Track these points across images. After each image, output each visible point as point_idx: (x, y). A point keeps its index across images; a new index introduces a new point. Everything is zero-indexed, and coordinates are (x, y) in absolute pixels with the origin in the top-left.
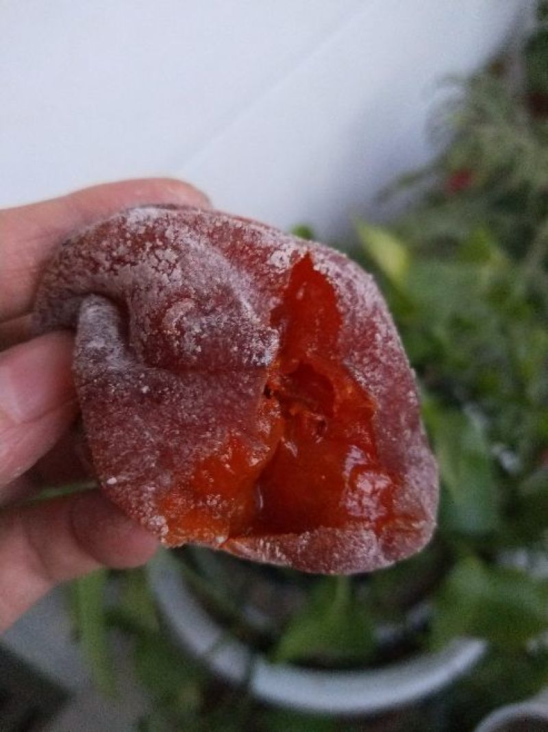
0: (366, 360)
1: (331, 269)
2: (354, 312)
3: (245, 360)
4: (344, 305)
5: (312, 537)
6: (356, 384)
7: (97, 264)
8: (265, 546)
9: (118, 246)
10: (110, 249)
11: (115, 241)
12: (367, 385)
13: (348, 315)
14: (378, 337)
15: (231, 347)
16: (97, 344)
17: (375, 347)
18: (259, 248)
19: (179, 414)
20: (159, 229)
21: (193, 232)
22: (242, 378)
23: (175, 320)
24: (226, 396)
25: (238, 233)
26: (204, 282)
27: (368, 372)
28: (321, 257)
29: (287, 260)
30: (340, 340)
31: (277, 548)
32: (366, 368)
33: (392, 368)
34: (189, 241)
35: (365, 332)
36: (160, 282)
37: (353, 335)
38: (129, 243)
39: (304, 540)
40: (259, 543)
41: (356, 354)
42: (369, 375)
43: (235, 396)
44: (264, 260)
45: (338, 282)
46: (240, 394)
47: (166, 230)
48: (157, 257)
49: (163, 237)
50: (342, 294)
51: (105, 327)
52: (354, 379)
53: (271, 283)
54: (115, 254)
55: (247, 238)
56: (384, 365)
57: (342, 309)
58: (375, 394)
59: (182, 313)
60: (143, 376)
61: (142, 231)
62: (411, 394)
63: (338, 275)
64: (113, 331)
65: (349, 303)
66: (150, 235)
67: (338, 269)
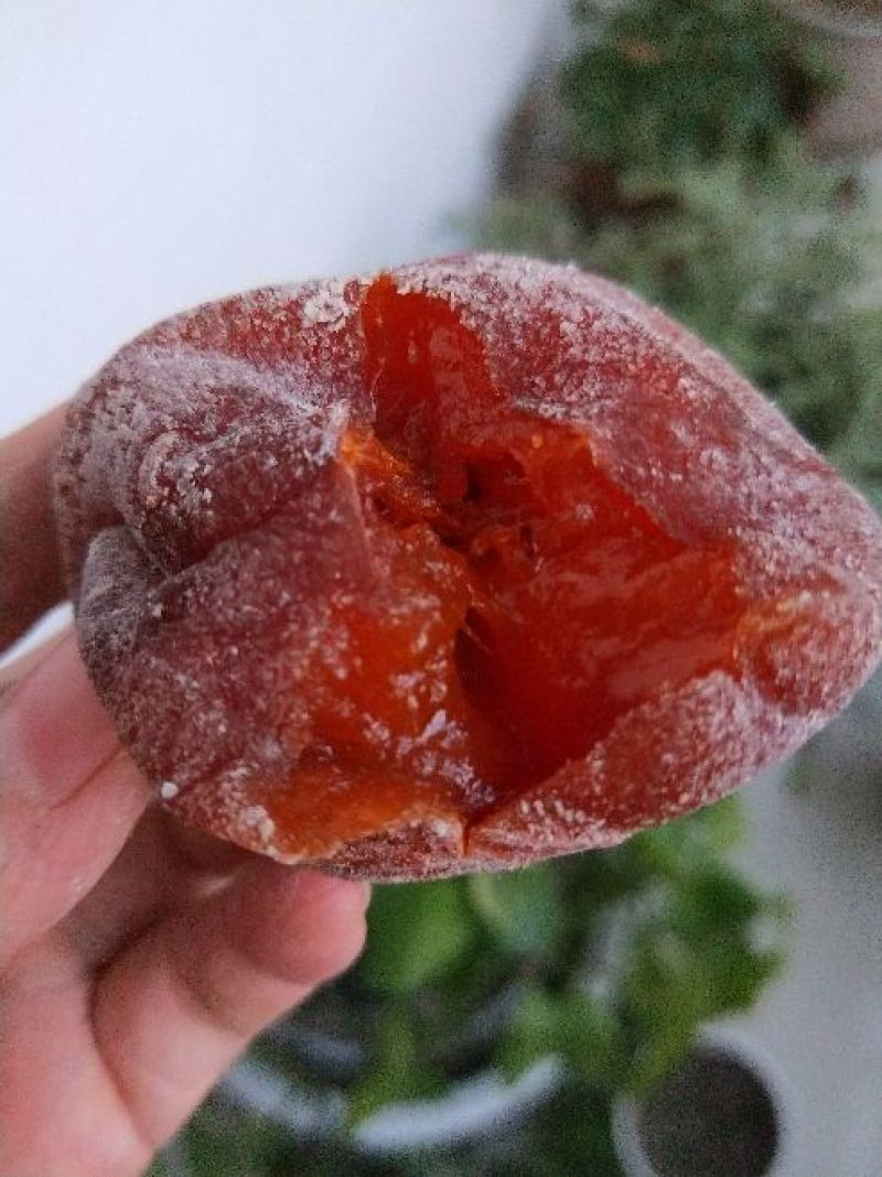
0: (559, 378)
1: (433, 277)
3: (299, 472)
4: (475, 314)
8: (533, 810)
12: (567, 413)
13: (490, 326)
14: (565, 326)
15: (262, 464)
17: (568, 346)
18: (278, 309)
19: (220, 618)
22: (309, 502)
23: (154, 473)
24: (291, 547)
25: (230, 307)
26: (184, 397)
27: (571, 393)
29: (339, 303)
30: (494, 376)
31: (559, 805)
32: (564, 391)
33: (619, 361)
35: (537, 334)
36: (121, 441)
37: (514, 352)
41: (538, 379)
43: (309, 539)
44: (296, 323)
45: (452, 287)
46: (315, 531)
48: (109, 411)
50: (466, 301)
52: (538, 419)
56: (598, 364)
57: (473, 323)
58: (588, 418)
59: (160, 459)
63: (450, 279)
65: (485, 308)
67: (449, 271)
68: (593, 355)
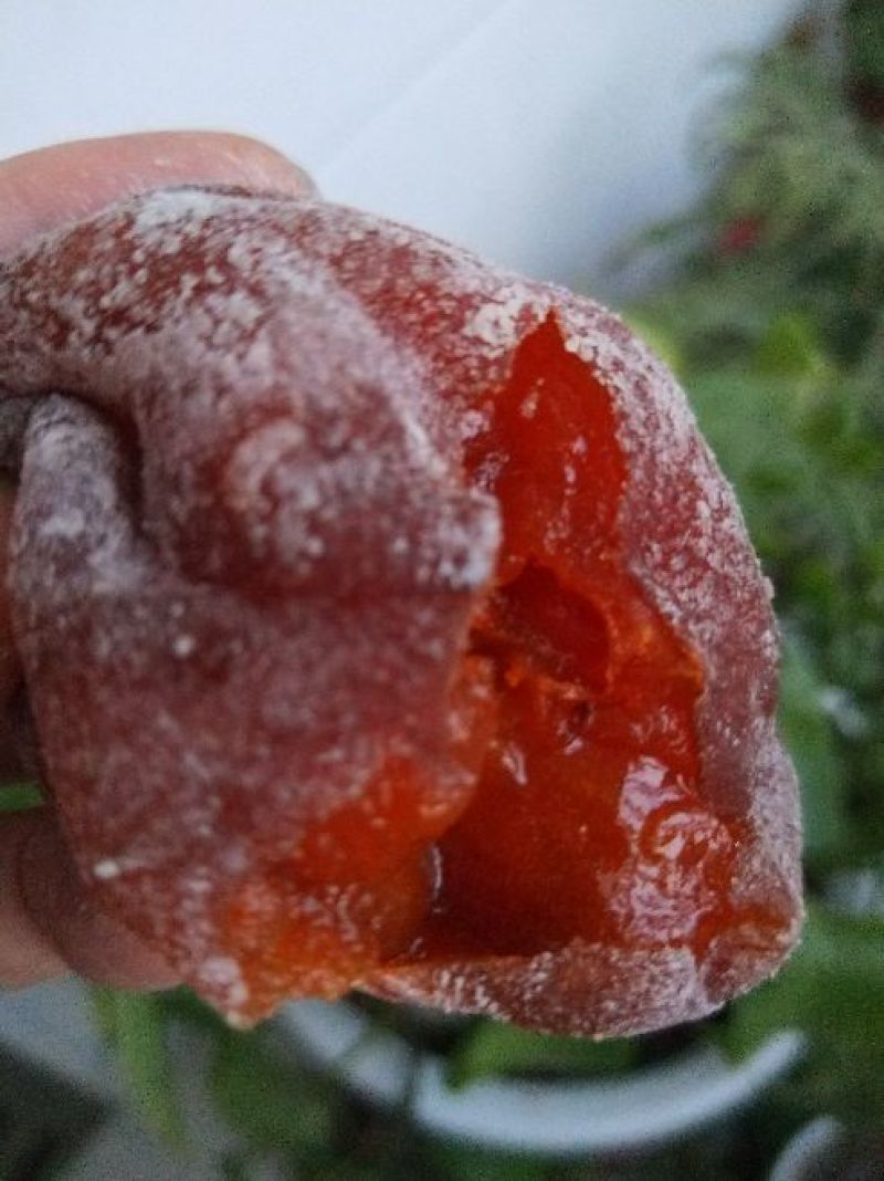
0: (677, 563)
1: (602, 350)
2: (653, 453)
3: (423, 574)
4: (632, 434)
5: (557, 964)
6: (661, 620)
7: (65, 327)
8: (452, 984)
9: (114, 283)
10: (95, 291)
11: (107, 269)
12: (684, 621)
13: (641, 460)
14: (703, 509)
15: (390, 541)
16: (65, 524)
17: (697, 534)
18: (449, 296)
19: (269, 710)
20: (213, 243)
21: (295, 254)
22: (416, 614)
24: (379, 661)
25: (402, 257)
26: (324, 375)
27: (682, 589)
28: (580, 320)
29: (508, 326)
30: (621, 516)
31: (480, 990)
32: (678, 582)
33: (733, 579)
34: (287, 274)
35: (676, 498)
36: (217, 375)
37: (649, 502)
38: (142, 275)
39: (538, 972)
40: (439, 978)
41: (655, 547)
42: (683, 597)
43: (400, 661)
44: (458, 324)
45: (618, 380)
47: (229, 246)
48: (209, 311)
49: (223, 263)
50: (627, 409)
51: (86, 480)
52: (655, 609)
53: (468, 380)
54: (106, 301)
55: (422, 272)
56: (716, 573)
57: (628, 445)
58: (703, 643)
59: (272, 456)
60: (178, 610)
61: (173, 246)
62: (768, 636)
63: (618, 365)
64: (105, 490)
65: (641, 431)
66: (192, 256)
67: (617, 352)
68: (714, 560)
